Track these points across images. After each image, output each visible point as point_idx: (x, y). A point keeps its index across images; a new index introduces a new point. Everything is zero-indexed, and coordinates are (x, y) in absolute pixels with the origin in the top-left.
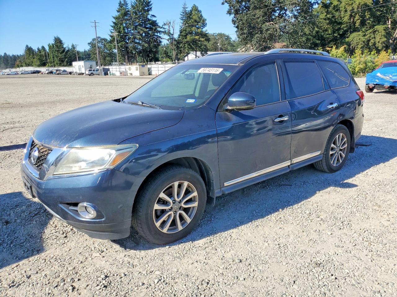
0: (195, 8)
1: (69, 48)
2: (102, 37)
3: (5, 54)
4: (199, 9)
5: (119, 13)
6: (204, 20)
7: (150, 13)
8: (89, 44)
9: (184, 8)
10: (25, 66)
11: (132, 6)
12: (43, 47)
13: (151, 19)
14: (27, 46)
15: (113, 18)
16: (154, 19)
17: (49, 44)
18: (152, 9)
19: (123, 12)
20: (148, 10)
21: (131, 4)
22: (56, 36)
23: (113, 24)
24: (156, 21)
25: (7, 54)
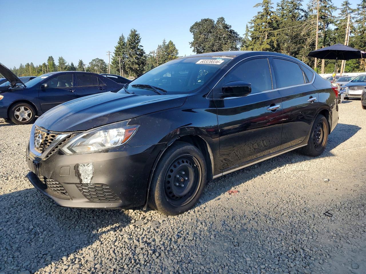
0: (171, 43)
4: (174, 43)
5: (119, 45)
6: (177, 51)
7: (140, 44)
9: (164, 43)
11: (128, 40)
13: (140, 48)
15: (115, 48)
16: (142, 48)
18: (141, 41)
19: (122, 44)
20: (138, 43)
21: (127, 39)
23: (114, 52)
24: (143, 49)
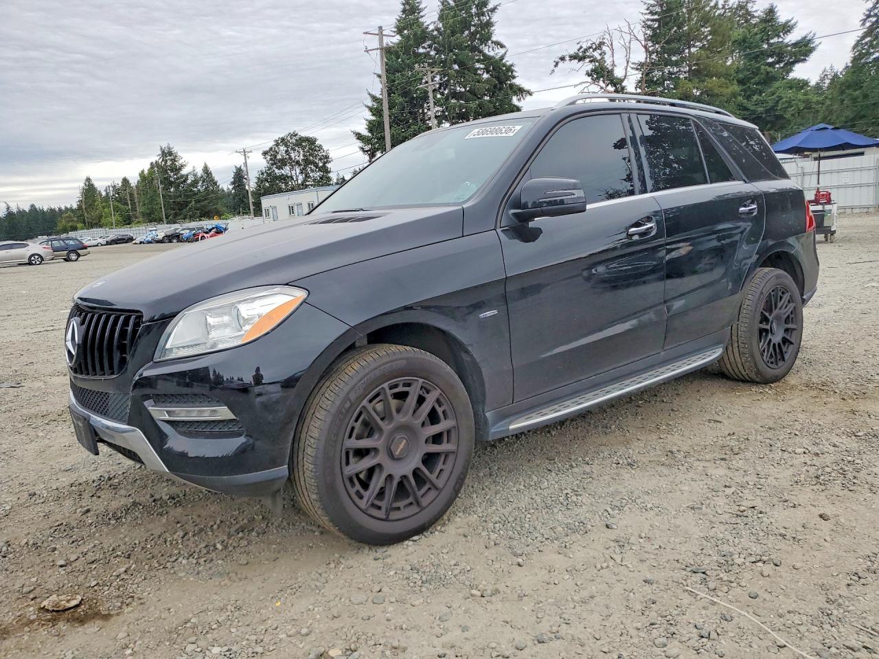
1: (195, 175)
2: (304, 134)
3: (33, 206)
8: (265, 153)
10: (83, 229)
12: (125, 181)
14: (88, 180)
17: (143, 172)
22: (164, 145)
25: (37, 207)
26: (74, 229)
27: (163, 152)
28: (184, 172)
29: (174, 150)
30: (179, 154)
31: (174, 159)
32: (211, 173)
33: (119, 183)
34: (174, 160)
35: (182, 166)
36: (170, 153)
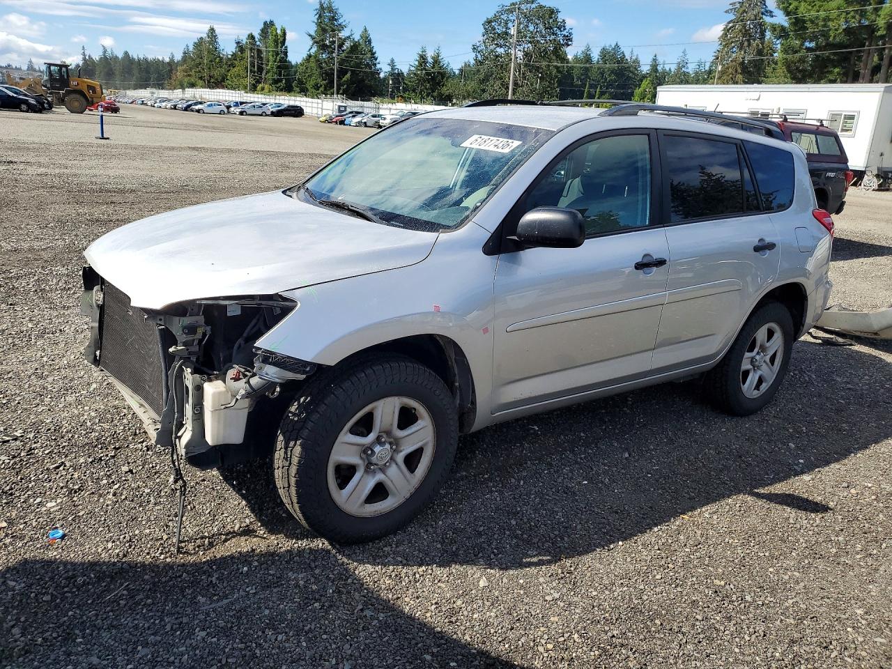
26: (192, 85)
27: (321, 5)
28: (343, 34)
29: (335, 6)
30: (340, 11)
31: (333, 17)
32: (370, 41)
33: (244, 40)
34: (333, 19)
35: (341, 27)
36: (330, 9)
